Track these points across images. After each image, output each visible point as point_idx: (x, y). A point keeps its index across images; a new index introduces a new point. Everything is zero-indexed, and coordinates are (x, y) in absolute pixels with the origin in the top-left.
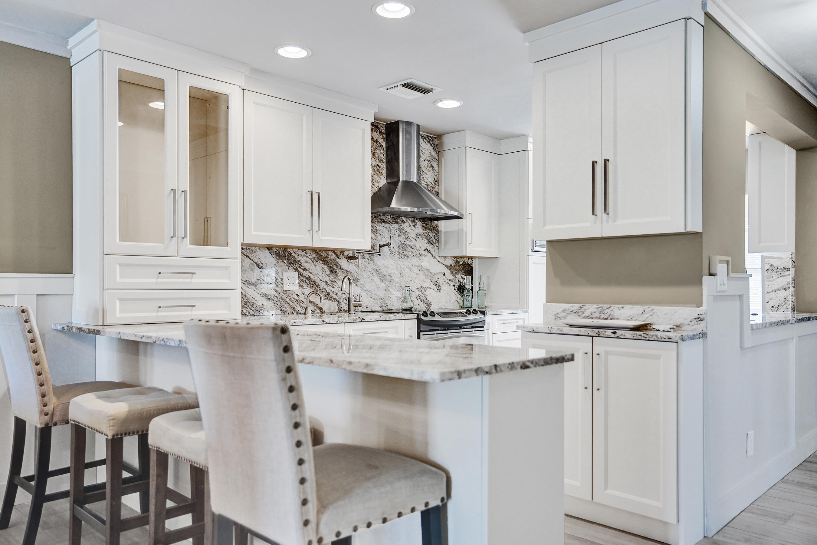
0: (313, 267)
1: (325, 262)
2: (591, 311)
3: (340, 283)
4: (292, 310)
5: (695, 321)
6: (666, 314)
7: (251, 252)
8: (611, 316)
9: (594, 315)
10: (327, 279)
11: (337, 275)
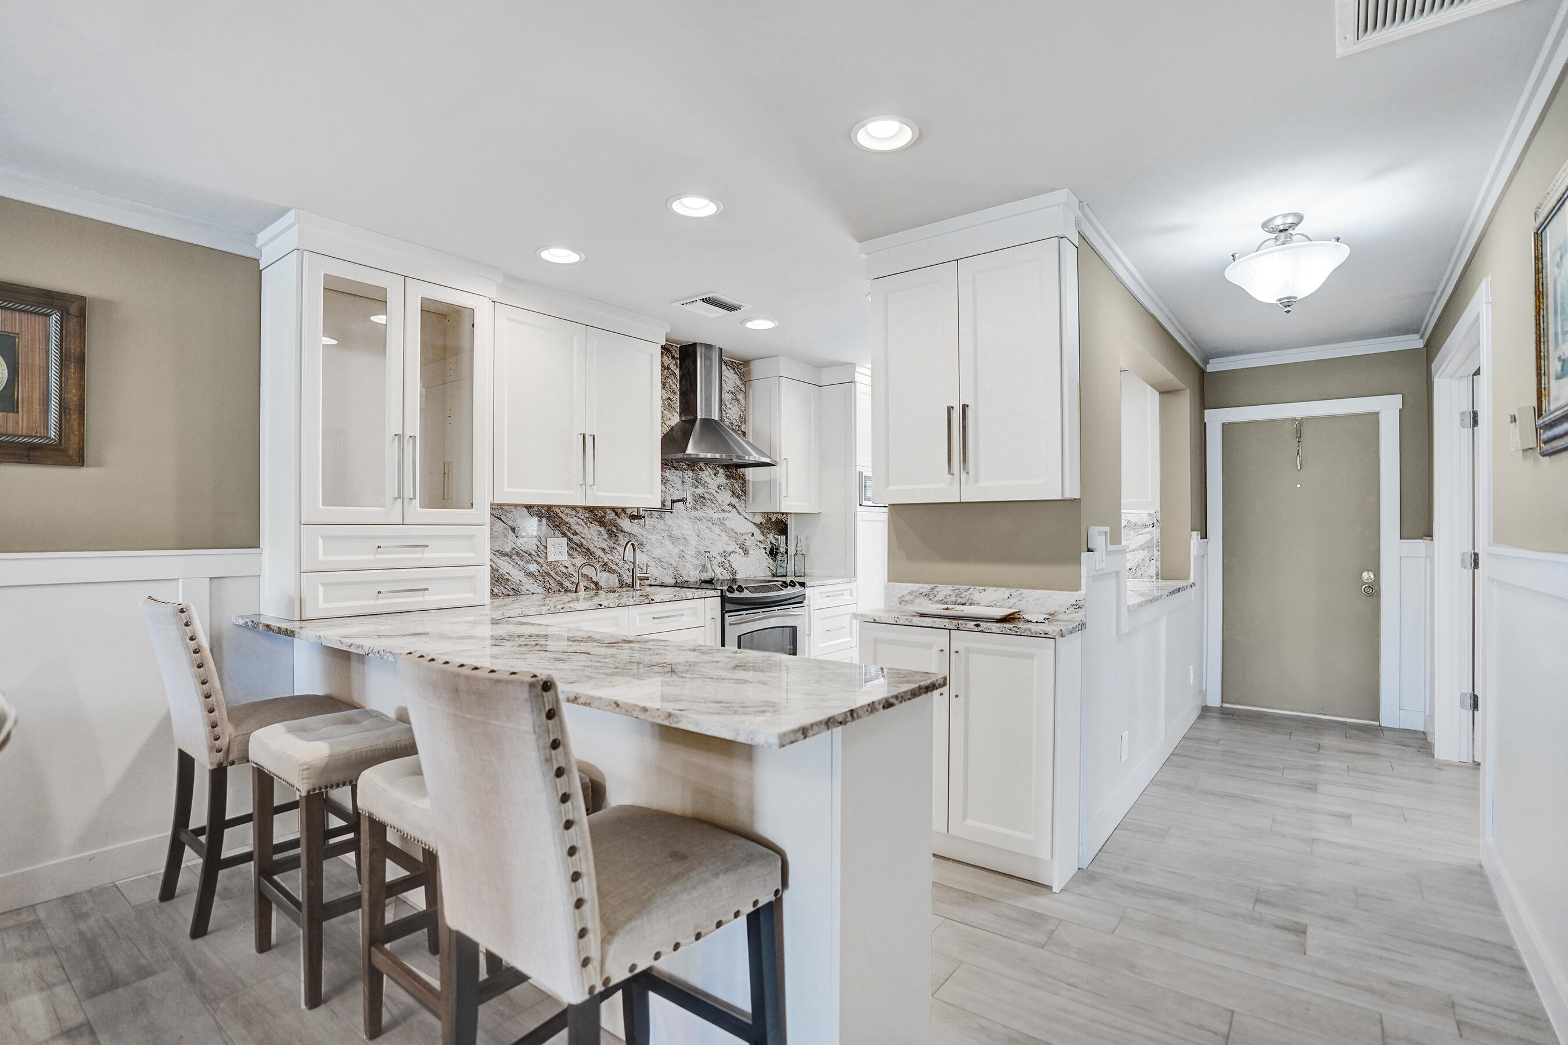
0: (586, 531)
1: (602, 524)
2: (945, 594)
3: (621, 549)
4: (558, 587)
5: (1073, 608)
6: (1037, 599)
7: (504, 512)
8: (970, 601)
9: (949, 599)
10: (604, 545)
11: (617, 540)
